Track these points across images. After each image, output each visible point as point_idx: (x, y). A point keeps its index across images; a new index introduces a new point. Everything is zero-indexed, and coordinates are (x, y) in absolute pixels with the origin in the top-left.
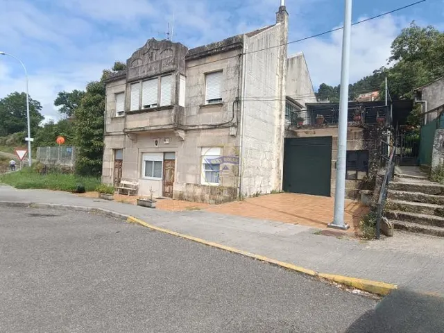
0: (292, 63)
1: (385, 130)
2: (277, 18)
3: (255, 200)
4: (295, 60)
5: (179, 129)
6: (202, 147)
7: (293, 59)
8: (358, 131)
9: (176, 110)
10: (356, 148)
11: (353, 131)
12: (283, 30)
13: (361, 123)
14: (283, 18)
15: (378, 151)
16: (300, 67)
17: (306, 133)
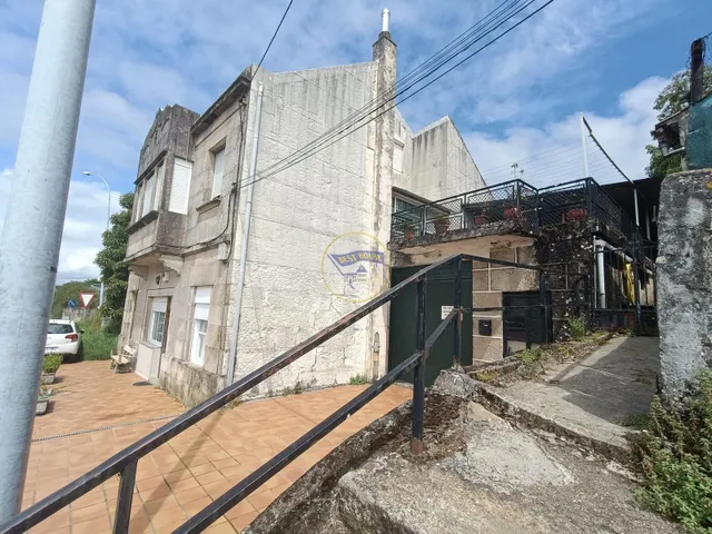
0: (433, 137)
1: (588, 237)
2: (374, 52)
3: (293, 400)
4: (438, 132)
5: (165, 253)
6: (196, 287)
7: (433, 130)
8: (522, 246)
9: (161, 220)
10: (523, 286)
11: (514, 246)
12: (382, 70)
13: (516, 221)
14: (382, 50)
15: (573, 294)
16: (445, 141)
17: (426, 255)
